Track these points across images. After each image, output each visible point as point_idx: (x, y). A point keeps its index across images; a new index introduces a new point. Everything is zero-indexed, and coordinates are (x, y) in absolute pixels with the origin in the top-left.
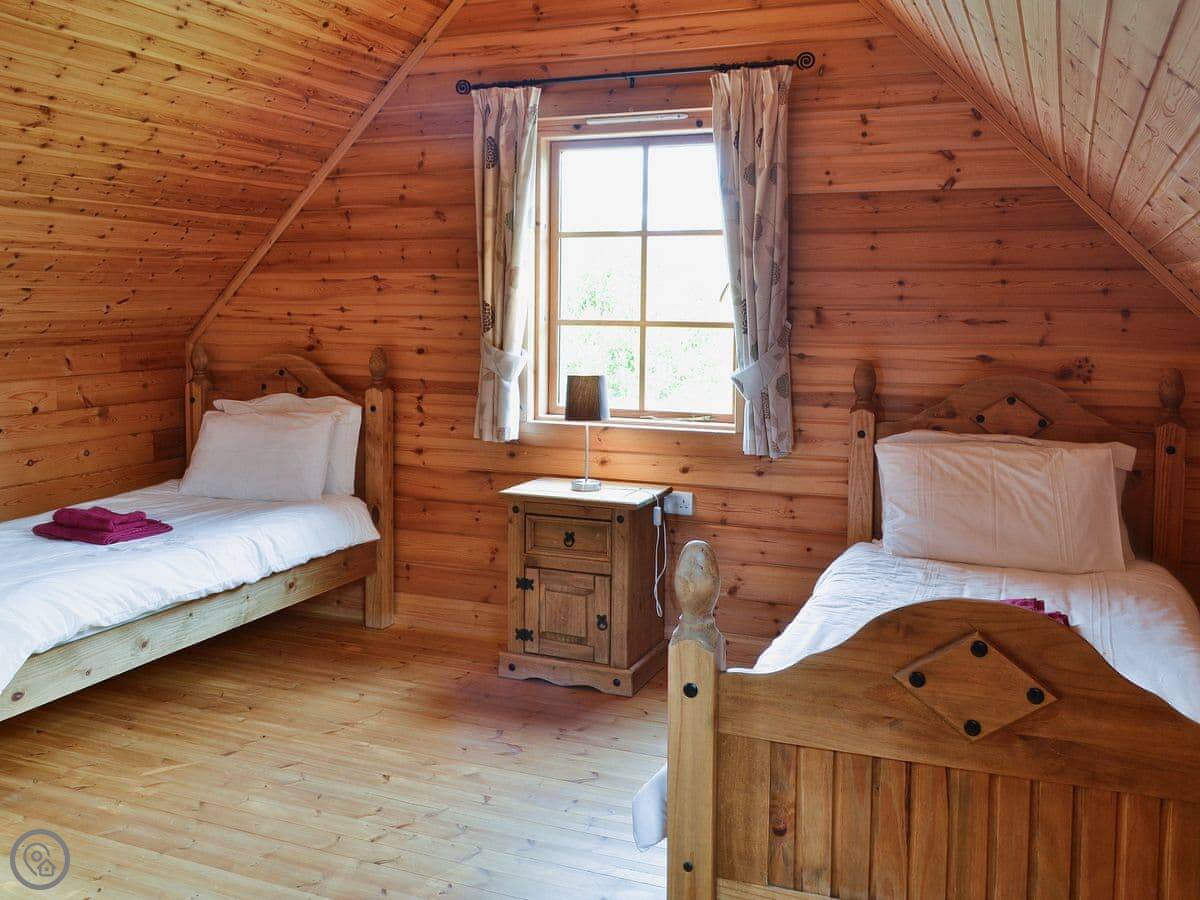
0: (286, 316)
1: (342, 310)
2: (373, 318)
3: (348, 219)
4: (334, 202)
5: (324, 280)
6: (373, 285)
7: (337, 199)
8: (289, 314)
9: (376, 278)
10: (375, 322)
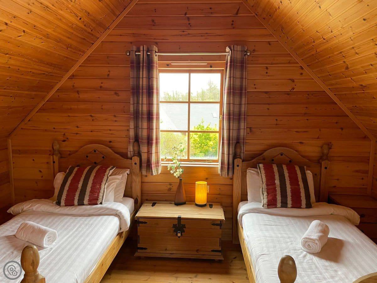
0: (53, 129)
1: (78, 127)
2: (91, 130)
3: (78, 94)
4: (72, 87)
5: (69, 116)
6: (90, 118)
7: (73, 86)
8: (54, 128)
9: (91, 116)
10: (91, 131)
